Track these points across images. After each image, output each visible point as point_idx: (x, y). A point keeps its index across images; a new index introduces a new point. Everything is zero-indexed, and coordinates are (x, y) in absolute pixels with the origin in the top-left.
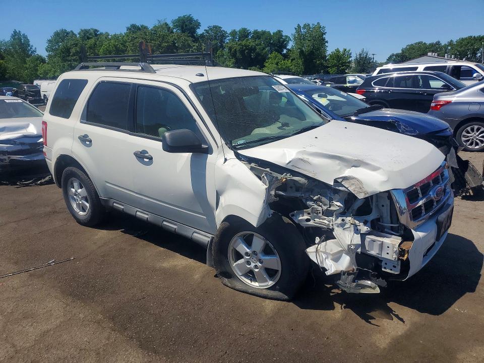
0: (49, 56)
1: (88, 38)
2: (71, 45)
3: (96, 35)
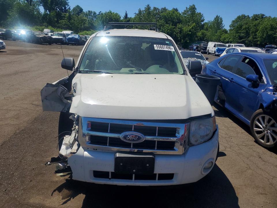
0: (230, 30)
1: (256, 20)
2: (244, 24)
3: (262, 18)
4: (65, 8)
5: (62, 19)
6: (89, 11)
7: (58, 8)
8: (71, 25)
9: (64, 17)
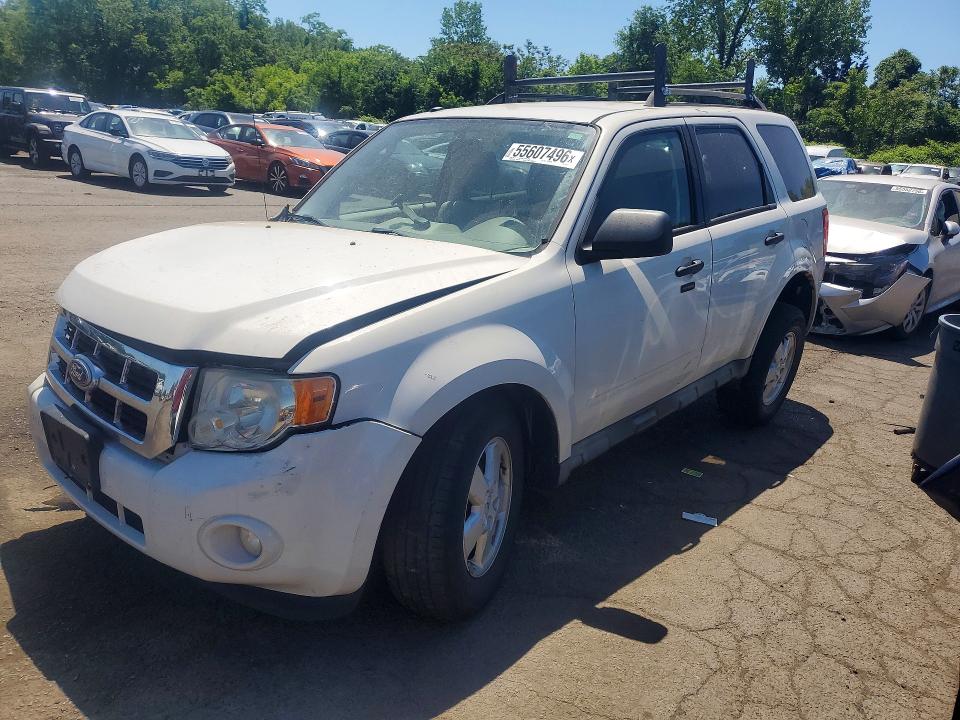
4: (848, 63)
5: (820, 105)
6: (945, 70)
7: (819, 66)
8: (847, 125)
9: (832, 96)
